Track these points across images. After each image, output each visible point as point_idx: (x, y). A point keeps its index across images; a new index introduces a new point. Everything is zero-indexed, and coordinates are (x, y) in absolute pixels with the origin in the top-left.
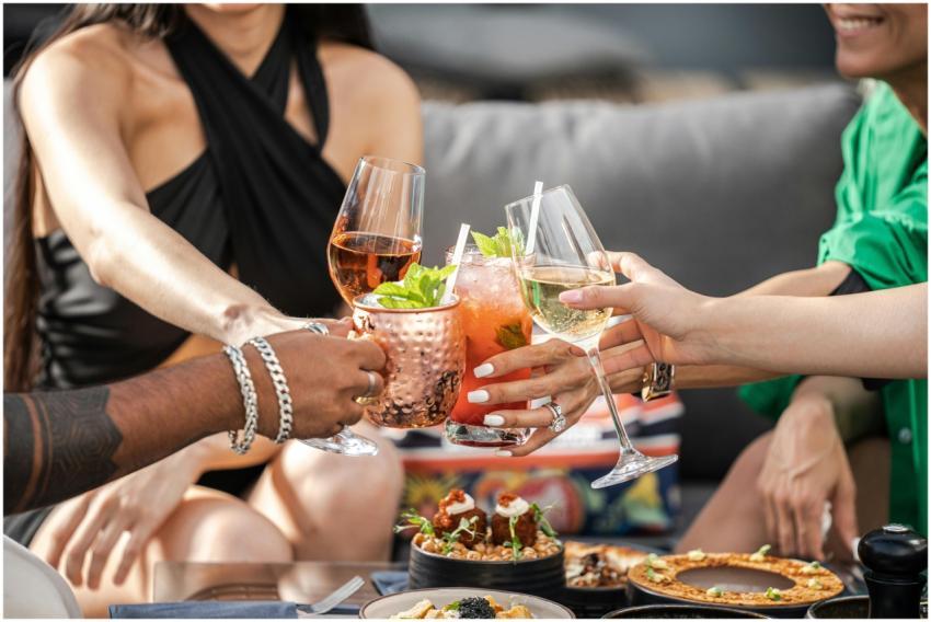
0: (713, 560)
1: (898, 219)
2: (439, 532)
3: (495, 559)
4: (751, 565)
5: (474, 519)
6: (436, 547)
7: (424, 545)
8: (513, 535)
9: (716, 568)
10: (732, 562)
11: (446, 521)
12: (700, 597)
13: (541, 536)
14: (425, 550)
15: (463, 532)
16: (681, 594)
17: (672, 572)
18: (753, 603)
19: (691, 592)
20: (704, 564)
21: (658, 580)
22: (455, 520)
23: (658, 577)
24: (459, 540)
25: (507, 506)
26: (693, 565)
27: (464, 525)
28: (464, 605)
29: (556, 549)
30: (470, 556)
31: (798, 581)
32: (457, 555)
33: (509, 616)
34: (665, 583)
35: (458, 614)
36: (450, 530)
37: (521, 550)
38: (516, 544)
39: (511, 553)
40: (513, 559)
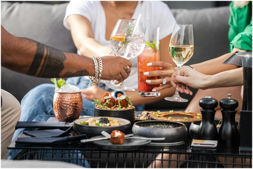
0: (176, 113)
1: (249, 34)
2: (102, 103)
3: (115, 110)
5: (110, 99)
6: (100, 107)
7: (97, 106)
8: (119, 103)
9: (176, 114)
10: (180, 113)
11: (104, 101)
13: (129, 105)
14: (97, 108)
15: (107, 103)
16: (162, 119)
17: (163, 115)
18: (180, 121)
19: (165, 119)
20: (173, 114)
22: (105, 100)
23: (158, 115)
24: (106, 105)
26: (170, 114)
27: (107, 101)
29: (132, 108)
30: (109, 109)
31: (195, 117)
32: (105, 109)
33: (113, 122)
34: (159, 117)
35: (99, 121)
36: (104, 103)
37: (121, 108)
38: (120, 106)
39: (119, 108)
40: (119, 110)
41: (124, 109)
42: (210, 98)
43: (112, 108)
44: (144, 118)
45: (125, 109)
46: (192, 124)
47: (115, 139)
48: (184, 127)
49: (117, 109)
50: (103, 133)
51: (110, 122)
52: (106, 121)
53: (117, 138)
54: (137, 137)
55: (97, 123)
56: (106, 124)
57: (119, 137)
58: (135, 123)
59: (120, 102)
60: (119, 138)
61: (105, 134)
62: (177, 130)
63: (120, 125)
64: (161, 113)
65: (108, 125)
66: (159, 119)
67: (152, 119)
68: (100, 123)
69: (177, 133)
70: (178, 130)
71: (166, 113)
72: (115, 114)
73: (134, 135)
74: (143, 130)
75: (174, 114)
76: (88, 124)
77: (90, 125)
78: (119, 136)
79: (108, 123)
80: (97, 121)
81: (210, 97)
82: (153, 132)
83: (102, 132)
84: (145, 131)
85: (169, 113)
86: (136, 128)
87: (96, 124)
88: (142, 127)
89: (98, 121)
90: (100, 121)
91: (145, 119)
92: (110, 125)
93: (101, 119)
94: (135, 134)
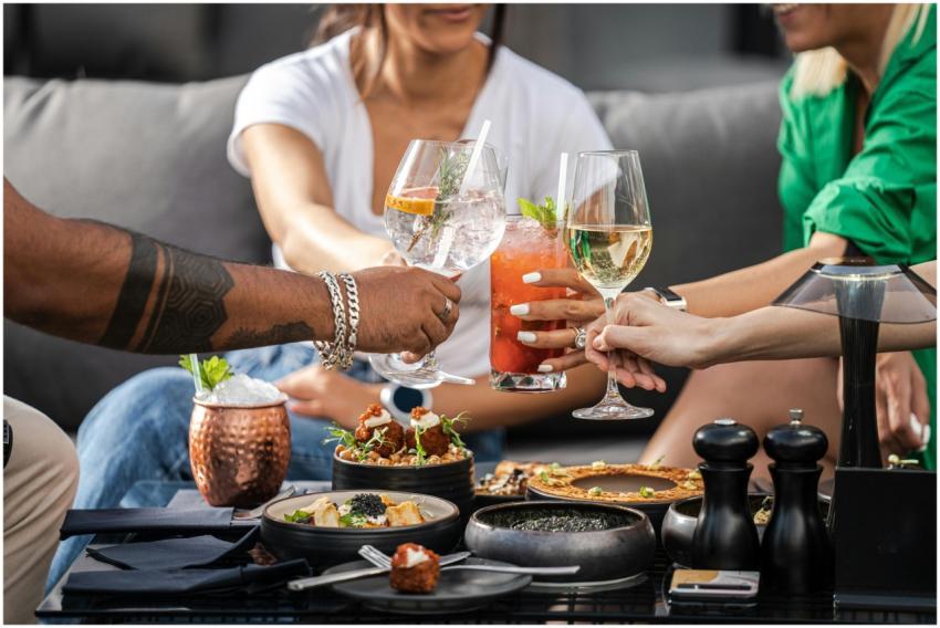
0: (614, 470)
1: (867, 185)
2: (359, 442)
3: (403, 464)
4: (645, 473)
5: (386, 429)
6: (353, 456)
7: (341, 454)
8: (418, 442)
9: (615, 476)
10: (630, 471)
11: (364, 434)
12: (581, 496)
13: (451, 446)
14: (342, 458)
15: (376, 442)
16: (566, 494)
17: (571, 479)
18: (626, 500)
19: (576, 493)
20: (604, 473)
21: (551, 484)
22: (370, 431)
23: (552, 481)
24: (373, 449)
25: (419, 419)
26: (592, 473)
27: (377, 436)
28: (356, 500)
29: (463, 458)
30: (381, 462)
31: (680, 483)
32: (369, 463)
33: (398, 511)
34: (556, 486)
35: (349, 508)
36: (365, 441)
37: (426, 457)
38: (421, 452)
39: (417, 460)
40: (417, 464)
41: (434, 460)
42: (730, 425)
43: (394, 457)
44: (505, 486)
45: (438, 463)
46: (671, 511)
47: (408, 573)
48: (645, 525)
49: (409, 462)
50: (367, 551)
51: (389, 509)
52: (375, 507)
53: (413, 568)
54: (483, 564)
55: (343, 513)
56: (376, 518)
57: (421, 567)
58: (474, 514)
59: (422, 437)
60: (421, 571)
61: (373, 555)
62: (619, 538)
63: (422, 518)
64: (562, 471)
65: (381, 519)
66: (557, 493)
67: (534, 496)
68: (352, 516)
69: (619, 546)
70: (623, 535)
71: (579, 472)
72: (405, 479)
73: (473, 555)
74: (502, 539)
75: (609, 475)
76: (310, 519)
77: (319, 523)
78: (421, 564)
79: (382, 513)
80: (344, 506)
81: (732, 422)
82: (537, 544)
83: (360, 547)
84: (510, 543)
85: (590, 470)
86: (479, 531)
87: (341, 519)
88: (498, 530)
89: (345, 509)
90: (354, 509)
91: (509, 492)
92: (388, 523)
93: (358, 499)
94: (474, 551)
